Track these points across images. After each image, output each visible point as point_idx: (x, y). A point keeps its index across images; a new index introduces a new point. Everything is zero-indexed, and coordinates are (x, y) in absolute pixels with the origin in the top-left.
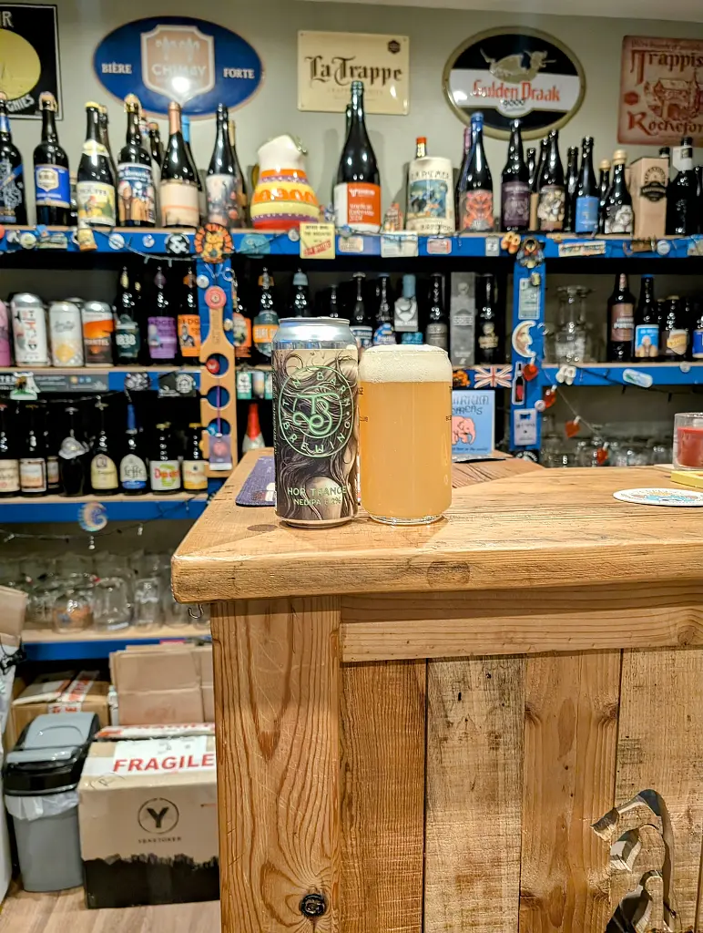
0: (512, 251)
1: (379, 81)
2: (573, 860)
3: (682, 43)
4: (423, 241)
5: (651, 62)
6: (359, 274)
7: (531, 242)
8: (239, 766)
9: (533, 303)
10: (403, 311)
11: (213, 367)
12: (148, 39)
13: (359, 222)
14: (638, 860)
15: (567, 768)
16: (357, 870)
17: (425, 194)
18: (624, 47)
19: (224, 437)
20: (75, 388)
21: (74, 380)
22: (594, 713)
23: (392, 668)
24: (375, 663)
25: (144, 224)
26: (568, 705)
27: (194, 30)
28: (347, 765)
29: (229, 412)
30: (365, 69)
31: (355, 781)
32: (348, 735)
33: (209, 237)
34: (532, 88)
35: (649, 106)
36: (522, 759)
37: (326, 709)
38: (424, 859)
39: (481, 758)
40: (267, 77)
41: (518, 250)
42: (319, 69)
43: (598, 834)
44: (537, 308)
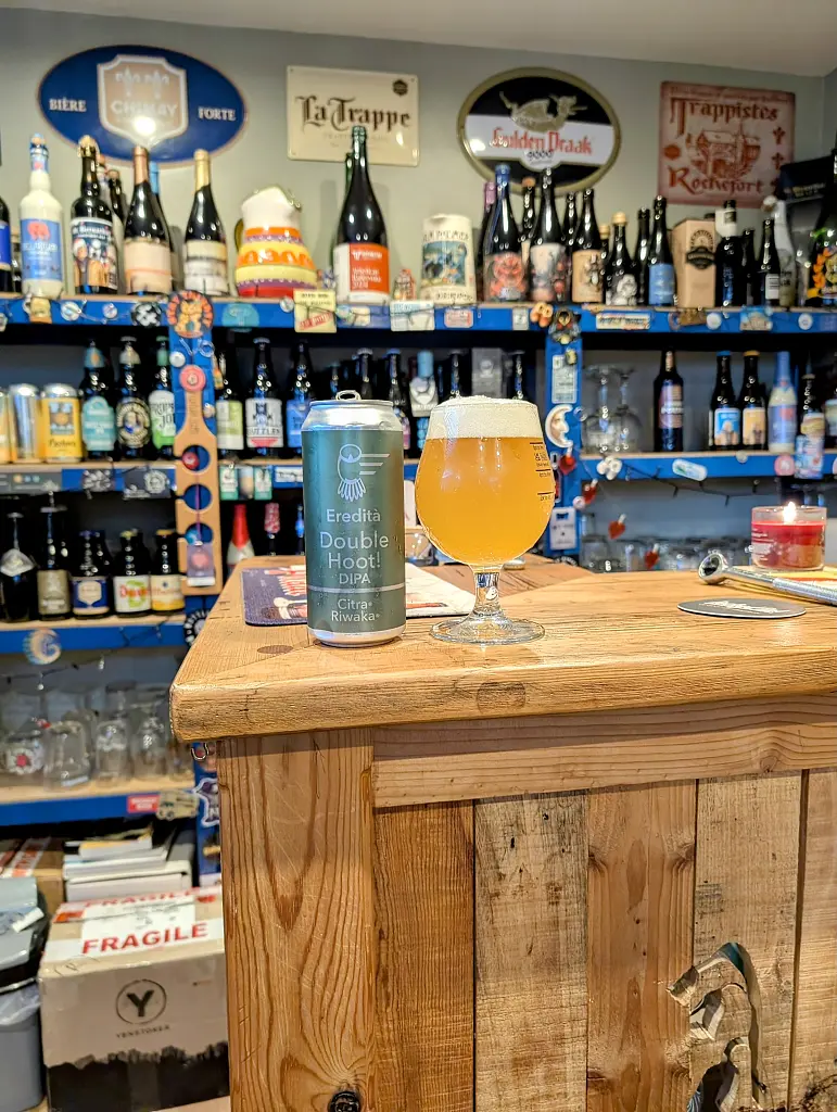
0: (543, 324)
1: (383, 126)
2: (648, 1031)
3: (726, 92)
4: (439, 313)
5: (693, 110)
6: (366, 351)
7: (564, 314)
8: (253, 938)
9: (569, 384)
10: (420, 393)
11: (191, 462)
12: (107, 72)
13: (364, 289)
14: (722, 1028)
15: (638, 922)
16: (395, 1061)
17: (440, 258)
18: (663, 95)
19: (206, 545)
20: (20, 489)
21: (18, 479)
22: (668, 857)
23: (433, 813)
24: (413, 808)
25: (104, 291)
26: (638, 847)
27: (161, 61)
28: (381, 932)
29: (211, 515)
30: (367, 113)
31: (391, 950)
32: (381, 895)
33: (185, 306)
34: (561, 137)
35: (693, 161)
36: (586, 915)
37: (357, 864)
38: (475, 1040)
39: (539, 916)
40: (251, 120)
41: (550, 324)
42: (313, 111)
43: (675, 999)
44: (573, 390)
